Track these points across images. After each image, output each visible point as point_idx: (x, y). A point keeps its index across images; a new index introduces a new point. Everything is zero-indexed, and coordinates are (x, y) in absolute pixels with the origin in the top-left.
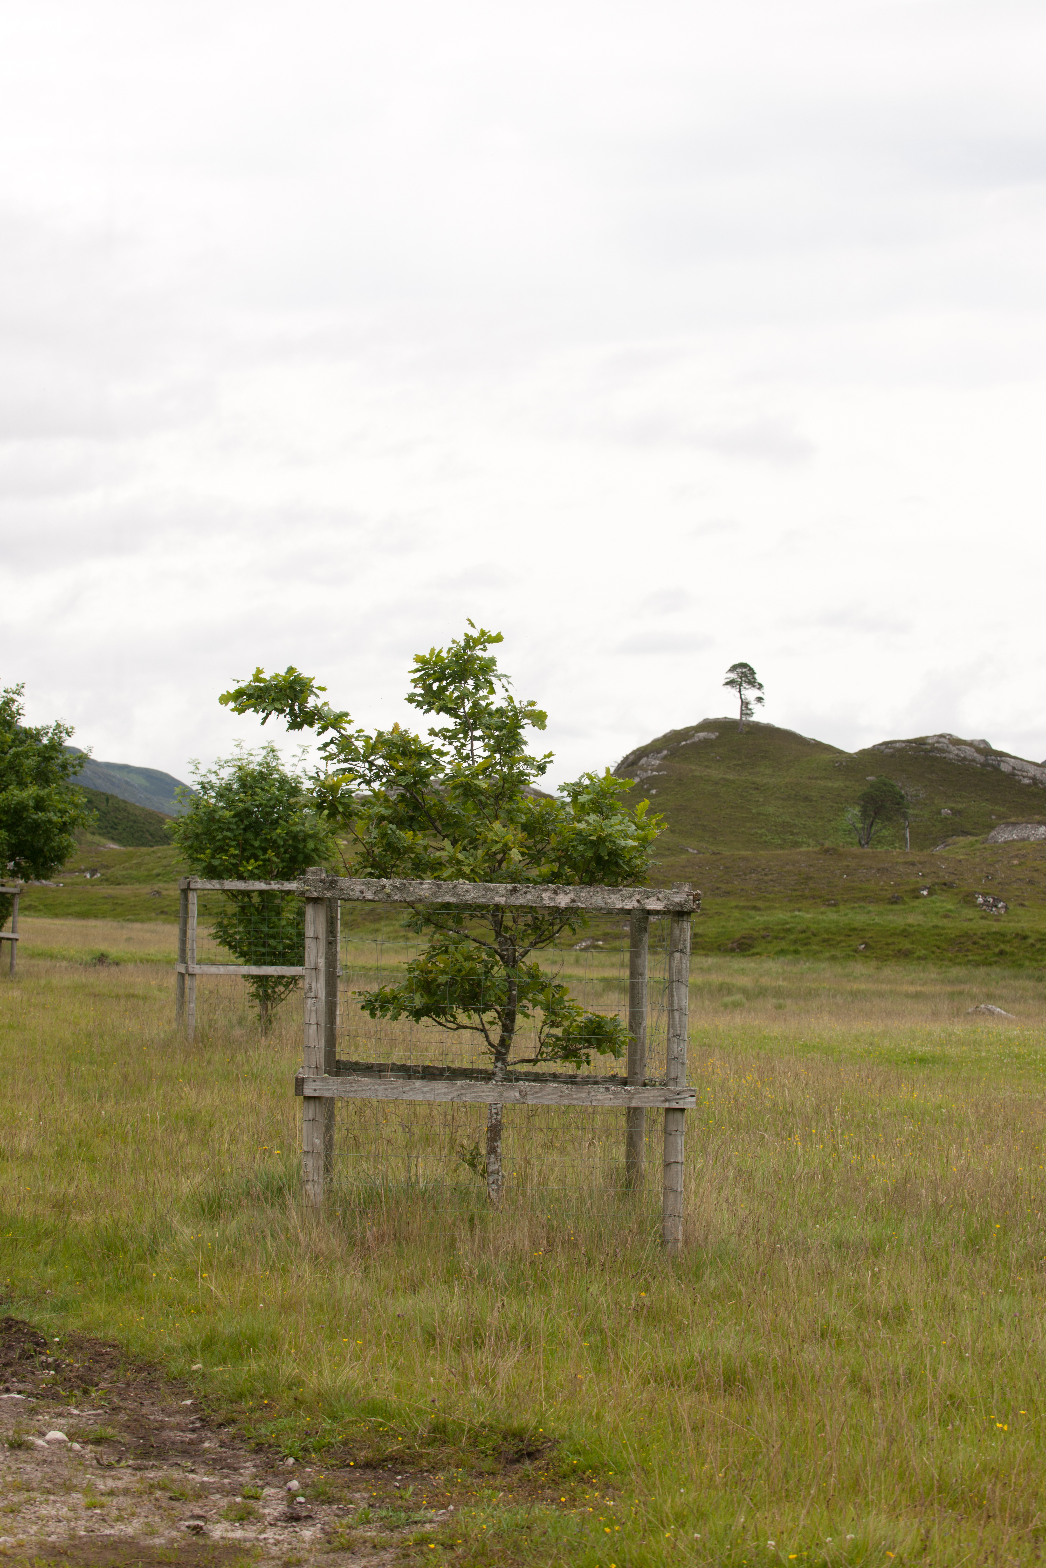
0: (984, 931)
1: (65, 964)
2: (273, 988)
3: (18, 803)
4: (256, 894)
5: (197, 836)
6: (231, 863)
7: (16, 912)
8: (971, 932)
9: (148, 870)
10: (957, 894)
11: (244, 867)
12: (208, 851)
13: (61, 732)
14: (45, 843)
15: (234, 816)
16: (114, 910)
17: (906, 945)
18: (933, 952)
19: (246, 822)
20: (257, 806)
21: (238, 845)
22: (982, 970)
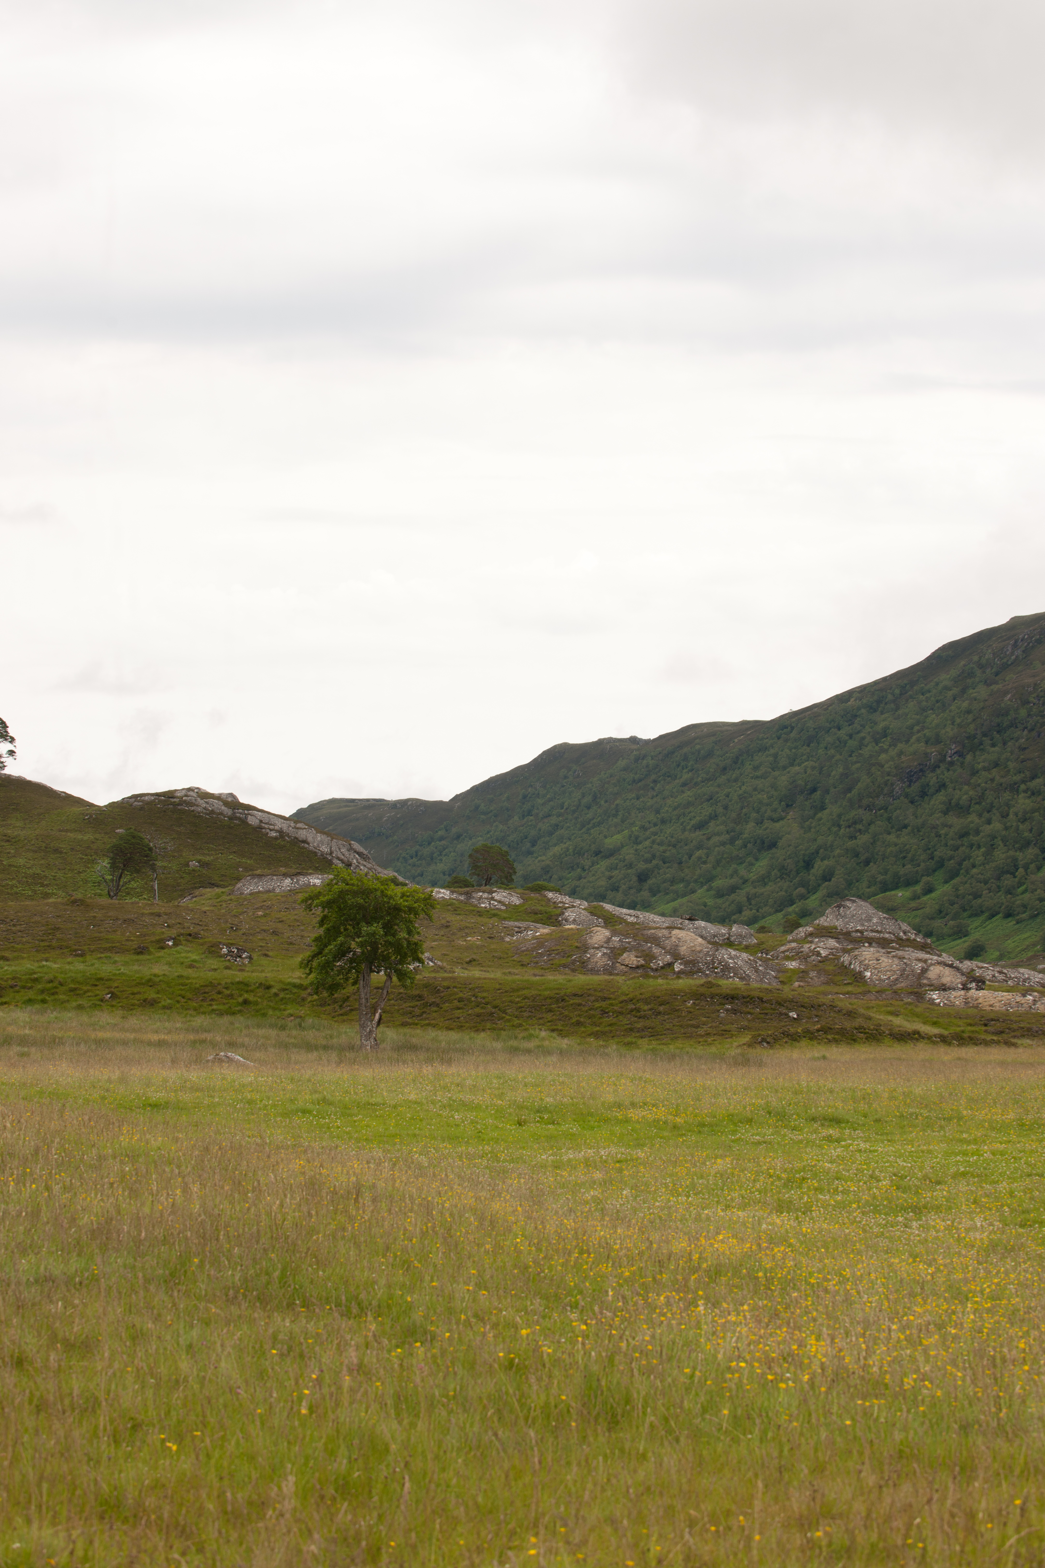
0: (229, 981)
8: (215, 982)
10: (202, 944)
17: (152, 995)
18: (178, 1002)
22: (226, 1019)
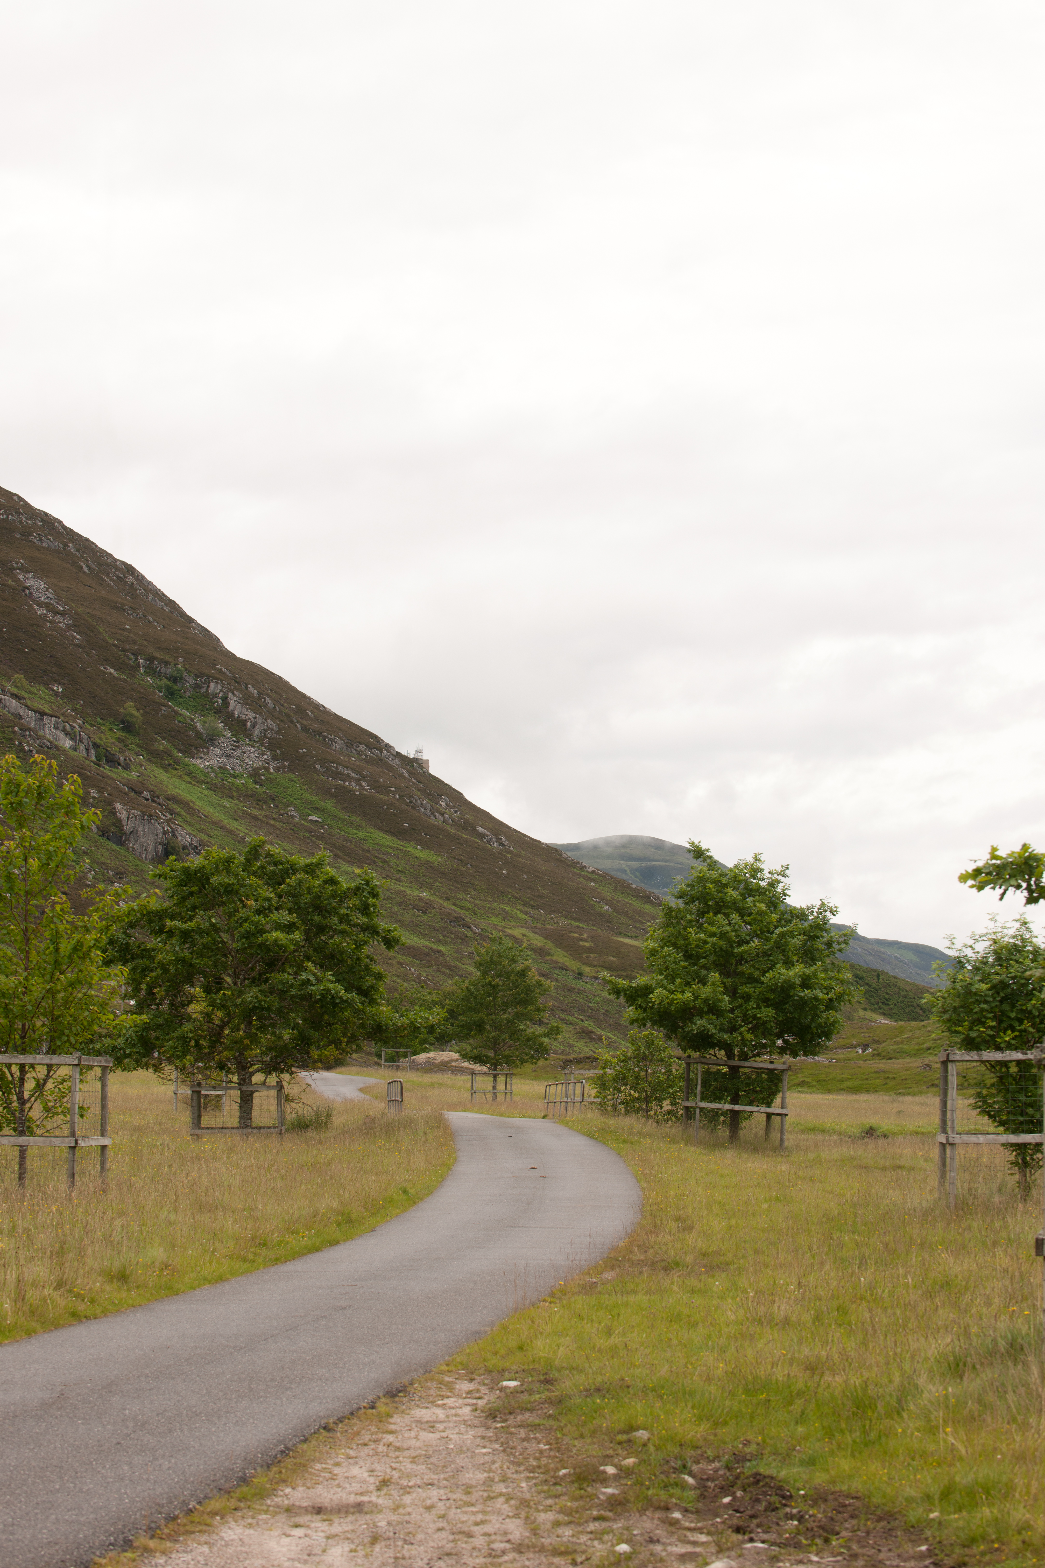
1: (835, 1137)
2: (1031, 1155)
3: (785, 982)
4: (1014, 1063)
5: (955, 1009)
6: (988, 1035)
7: (786, 1088)
9: (919, 1044)
11: (1001, 1038)
12: (966, 1023)
13: (826, 911)
14: (812, 1020)
15: (990, 989)
16: (886, 1084)
19: (1002, 994)
20: (1013, 978)
21: (995, 1017)
